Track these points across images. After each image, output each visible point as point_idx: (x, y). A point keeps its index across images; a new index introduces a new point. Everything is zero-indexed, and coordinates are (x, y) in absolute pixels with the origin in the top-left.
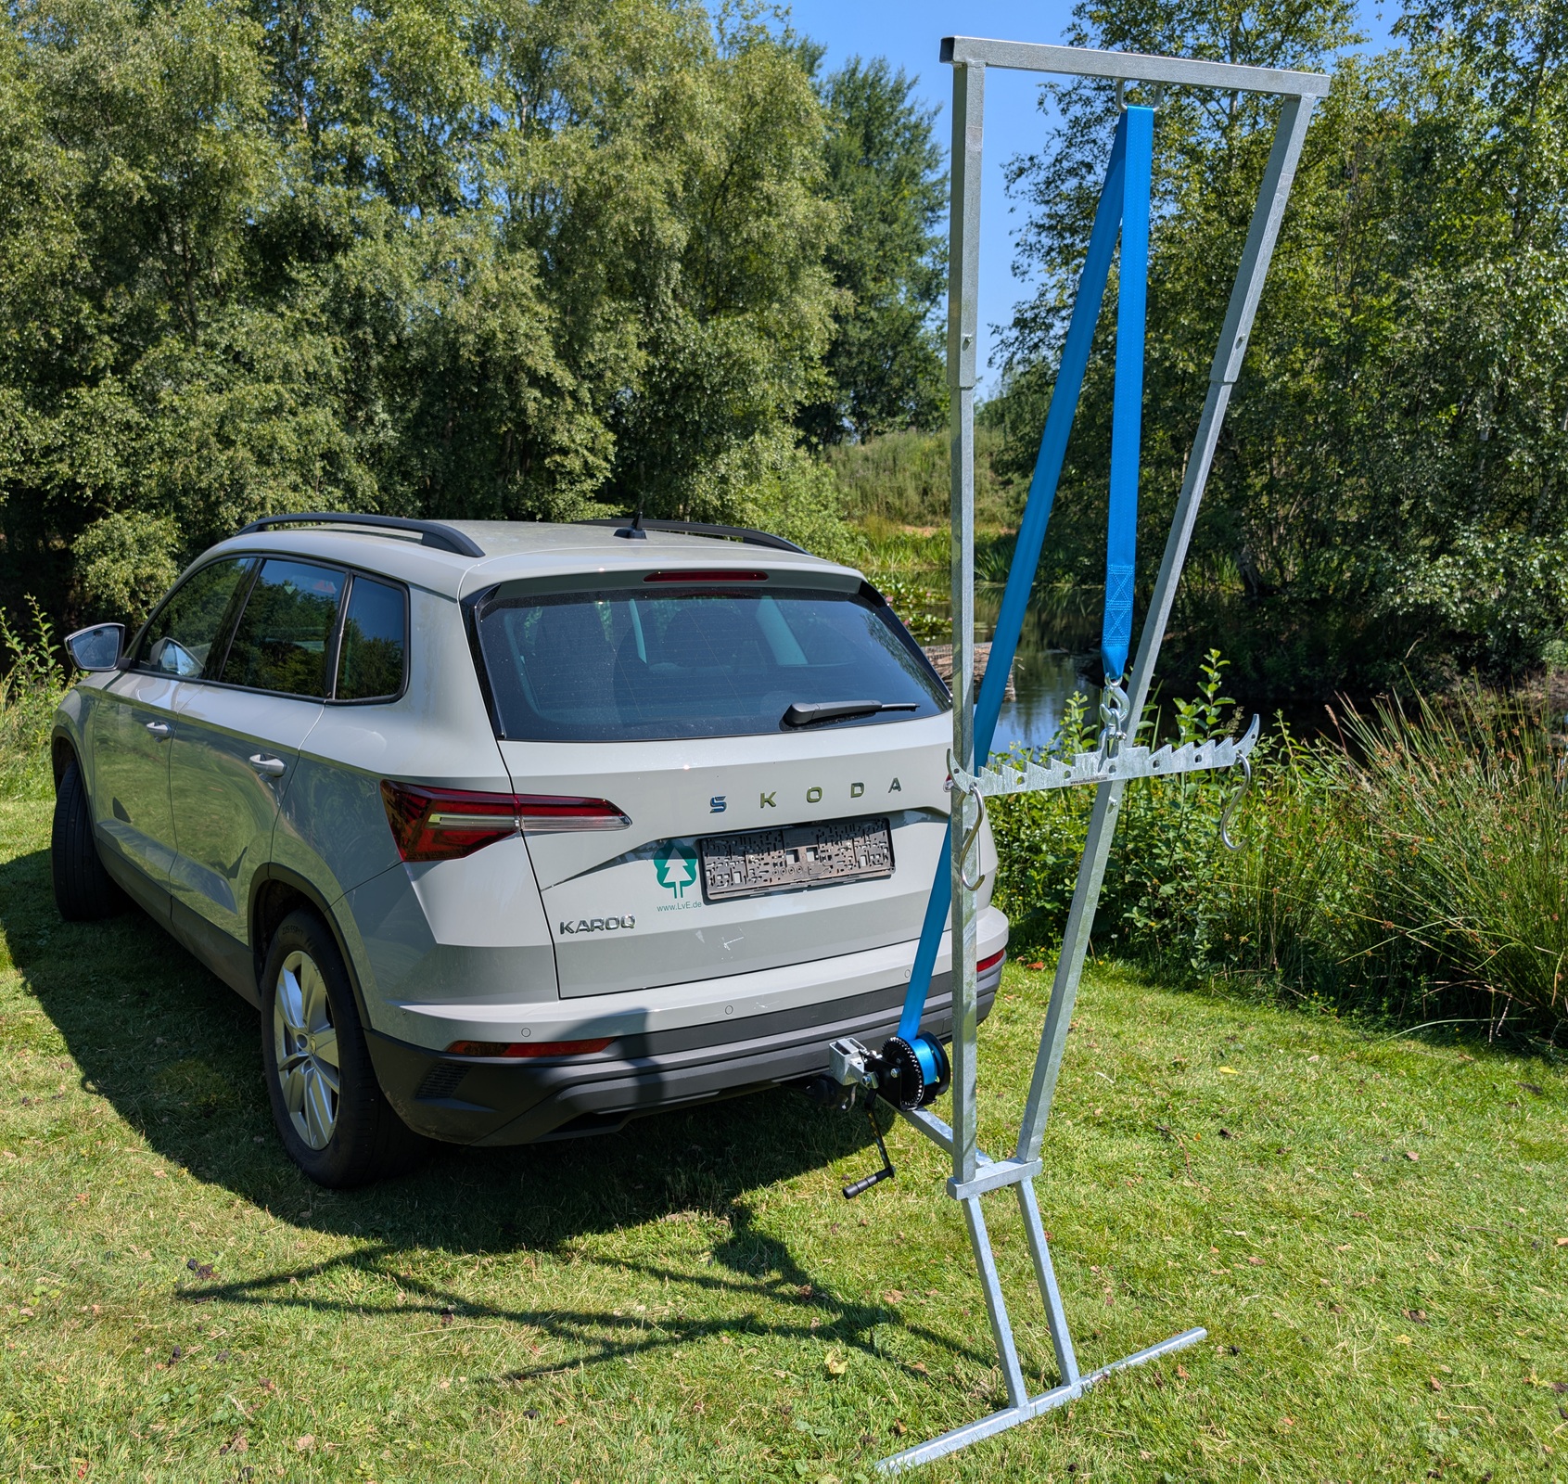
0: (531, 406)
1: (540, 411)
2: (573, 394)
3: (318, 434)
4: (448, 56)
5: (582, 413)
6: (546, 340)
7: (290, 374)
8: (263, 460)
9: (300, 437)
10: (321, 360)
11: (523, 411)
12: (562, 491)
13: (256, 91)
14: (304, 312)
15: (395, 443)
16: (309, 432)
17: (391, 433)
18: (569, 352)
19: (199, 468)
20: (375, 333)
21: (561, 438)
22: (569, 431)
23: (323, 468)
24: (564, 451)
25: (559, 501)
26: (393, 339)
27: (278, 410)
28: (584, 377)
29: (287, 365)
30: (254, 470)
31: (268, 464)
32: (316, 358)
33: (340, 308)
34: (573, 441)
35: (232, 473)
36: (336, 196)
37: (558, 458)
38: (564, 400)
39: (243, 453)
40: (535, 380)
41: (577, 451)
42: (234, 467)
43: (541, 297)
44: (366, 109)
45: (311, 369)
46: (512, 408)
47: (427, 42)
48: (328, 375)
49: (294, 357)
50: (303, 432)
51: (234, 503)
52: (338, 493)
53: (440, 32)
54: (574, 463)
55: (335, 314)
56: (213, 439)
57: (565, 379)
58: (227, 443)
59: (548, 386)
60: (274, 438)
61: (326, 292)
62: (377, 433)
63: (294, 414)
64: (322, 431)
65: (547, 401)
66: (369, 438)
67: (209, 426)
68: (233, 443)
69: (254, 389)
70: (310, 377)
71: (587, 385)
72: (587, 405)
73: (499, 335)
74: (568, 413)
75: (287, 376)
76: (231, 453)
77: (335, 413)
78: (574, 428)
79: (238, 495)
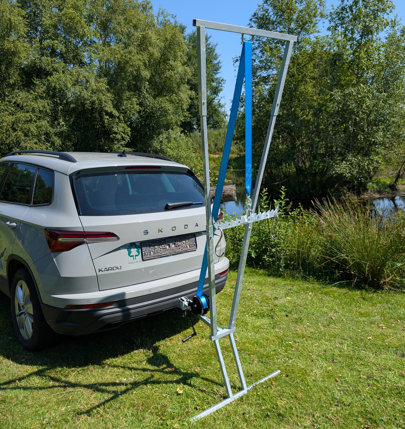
0: (106, 121)
1: (109, 122)
2: (118, 118)
3: (43, 128)
4: (80, 22)
5: (121, 123)
6: (110, 102)
7: (34, 110)
8: (26, 135)
9: (37, 129)
10: (44, 107)
11: (104, 122)
12: (116, 144)
13: (23, 29)
14: (38, 93)
15: (66, 131)
16: (40, 127)
17: (65, 128)
18: (116, 107)
19: (6, 137)
20: (60, 100)
21: (115, 129)
22: (117, 128)
23: (45, 138)
24: (116, 133)
25: (115, 147)
26: (65, 102)
27: (31, 121)
28: (121, 113)
29: (33, 108)
30: (23, 138)
31: (28, 136)
32: (42, 106)
33: (49, 92)
34: (118, 130)
35: (17, 139)
36: (48, 60)
37: (114, 135)
38: (115, 119)
39: (20, 133)
40: (107, 113)
41: (119, 133)
42: (17, 137)
43: (109, 91)
44: (56, 36)
45: (41, 109)
46: (100, 121)
47: (74, 18)
48: (46, 111)
49: (36, 106)
50: (38, 127)
51: (17, 148)
52: (49, 145)
53: (78, 16)
54: (119, 137)
55: (48, 93)
56: (10, 129)
57: (116, 113)
58: (15, 130)
59: (111, 115)
60: (29, 129)
61: (45, 87)
62: (61, 128)
63: (36, 122)
64: (44, 127)
65: (111, 119)
66: (58, 130)
67: (9, 125)
68: (16, 130)
69: (23, 115)
70: (40, 112)
71: (122, 115)
72: (122, 120)
73: (97, 101)
74: (117, 122)
75: (33, 111)
76: (16, 133)
77: (48, 122)
78: (119, 127)
79: (19, 145)
